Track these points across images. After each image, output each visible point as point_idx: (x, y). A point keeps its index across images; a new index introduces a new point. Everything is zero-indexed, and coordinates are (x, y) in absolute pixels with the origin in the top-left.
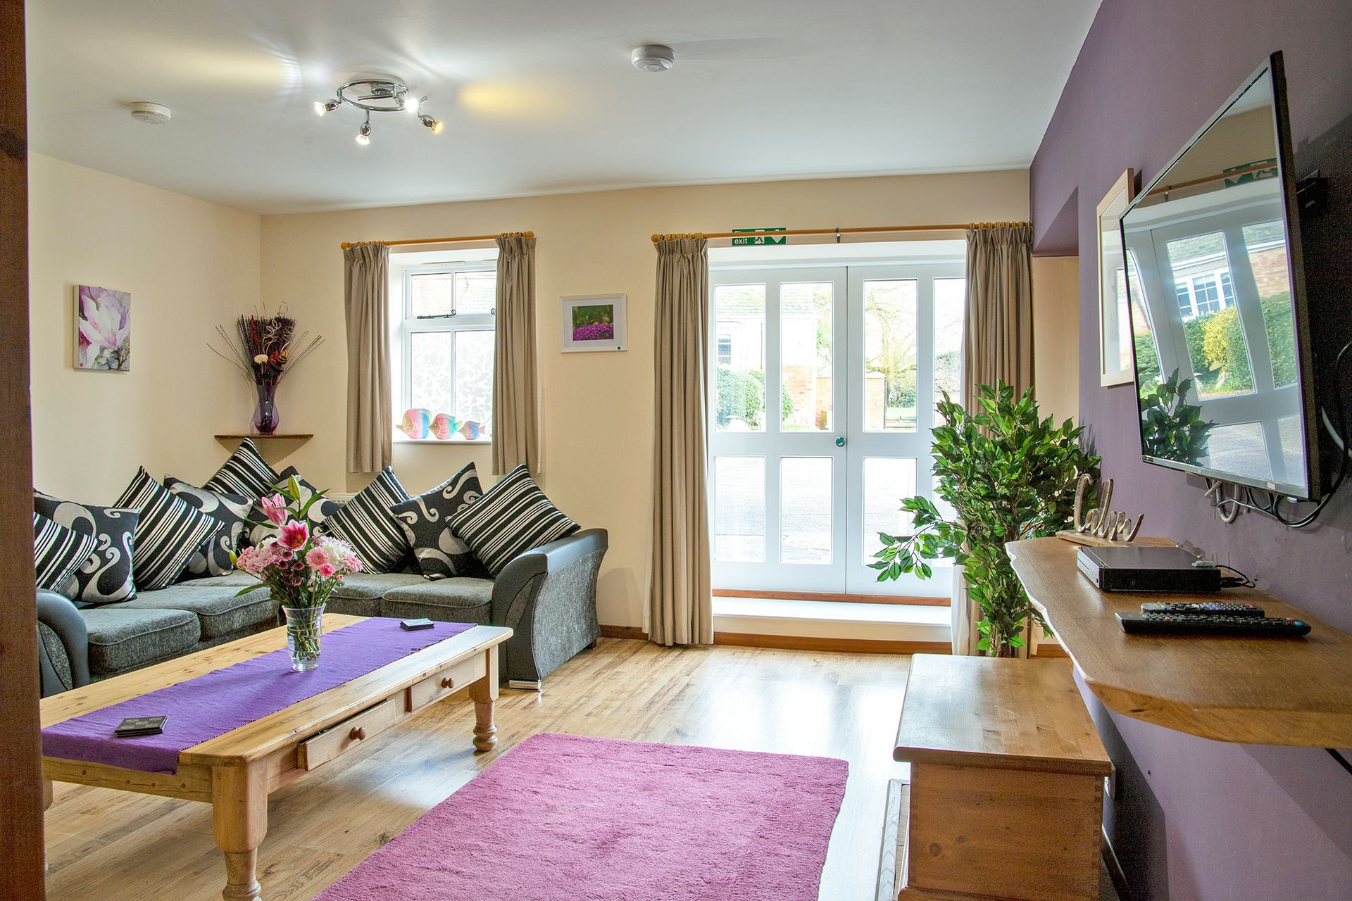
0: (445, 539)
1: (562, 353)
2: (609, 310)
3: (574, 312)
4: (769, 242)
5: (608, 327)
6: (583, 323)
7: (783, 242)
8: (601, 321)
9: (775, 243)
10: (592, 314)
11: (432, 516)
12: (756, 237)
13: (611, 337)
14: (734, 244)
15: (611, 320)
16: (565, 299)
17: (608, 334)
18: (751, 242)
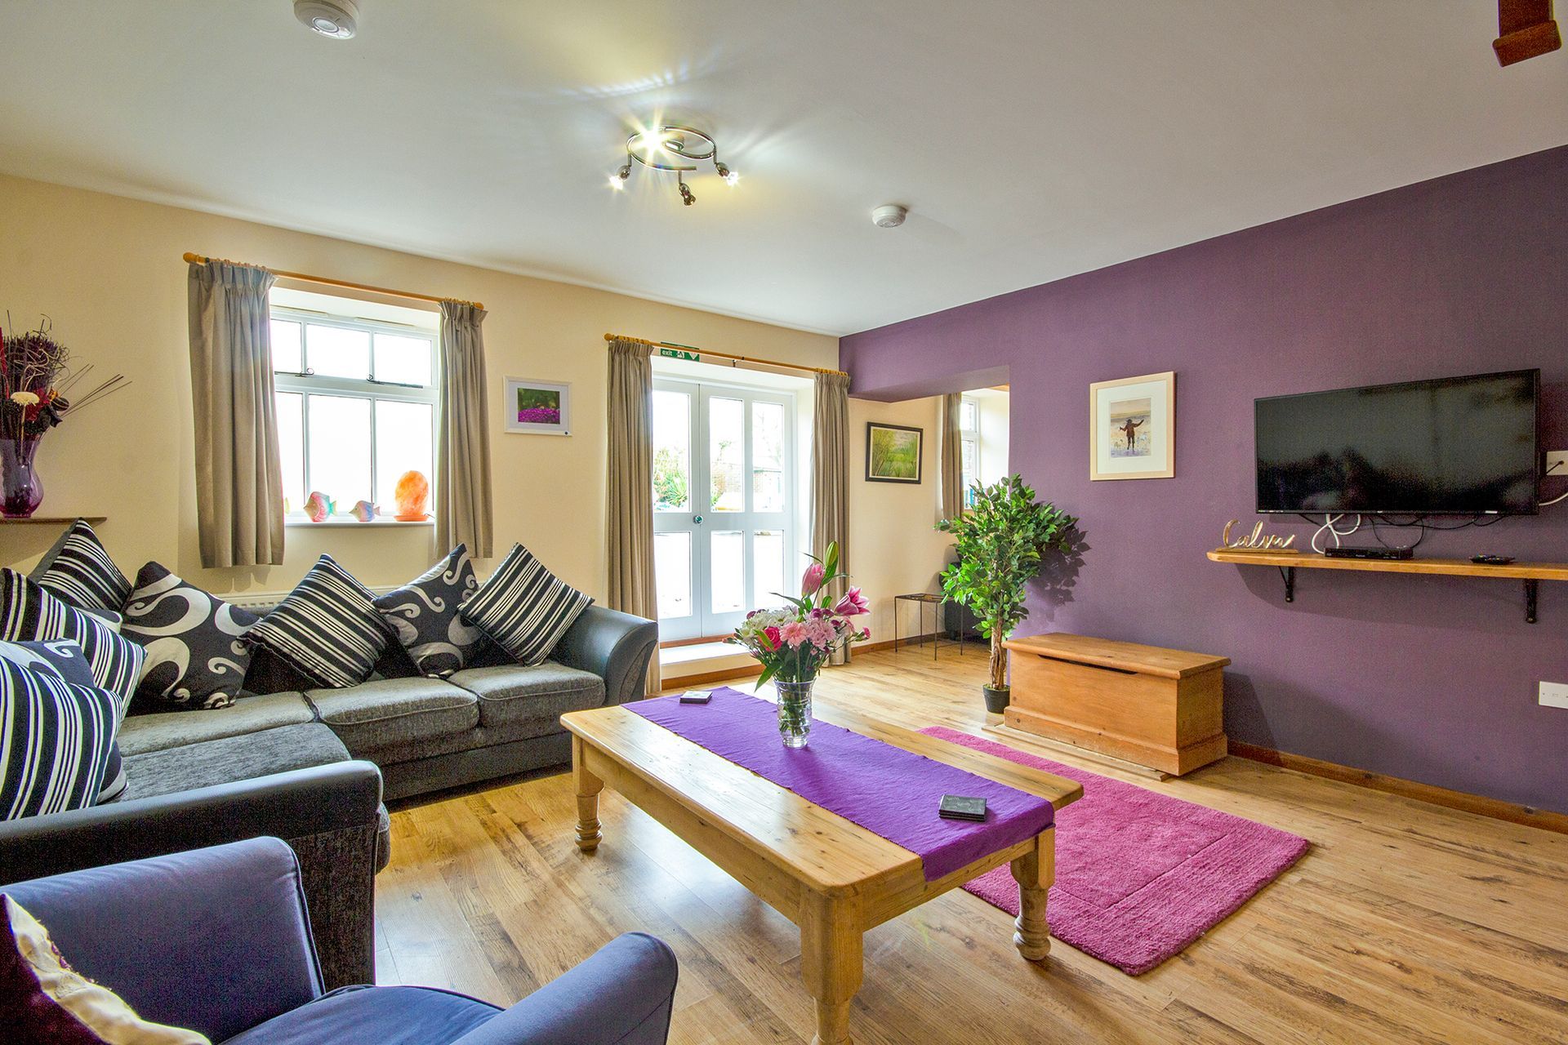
0: (455, 630)
1: (506, 433)
2: (556, 396)
3: (519, 394)
4: (688, 357)
5: (554, 412)
6: (529, 405)
7: (697, 359)
8: (547, 405)
9: (691, 359)
10: (538, 397)
11: (438, 606)
12: (679, 351)
13: (557, 421)
14: (662, 354)
15: (558, 406)
16: (511, 380)
17: (554, 418)
18: (674, 355)
